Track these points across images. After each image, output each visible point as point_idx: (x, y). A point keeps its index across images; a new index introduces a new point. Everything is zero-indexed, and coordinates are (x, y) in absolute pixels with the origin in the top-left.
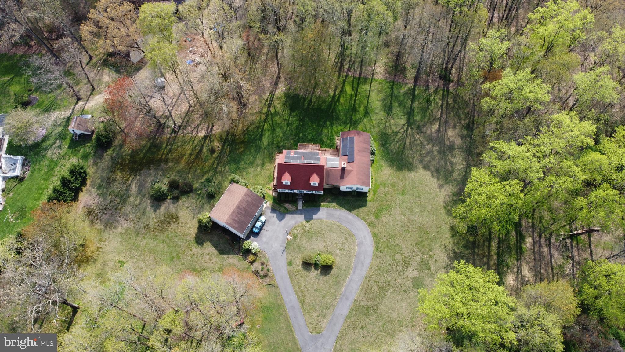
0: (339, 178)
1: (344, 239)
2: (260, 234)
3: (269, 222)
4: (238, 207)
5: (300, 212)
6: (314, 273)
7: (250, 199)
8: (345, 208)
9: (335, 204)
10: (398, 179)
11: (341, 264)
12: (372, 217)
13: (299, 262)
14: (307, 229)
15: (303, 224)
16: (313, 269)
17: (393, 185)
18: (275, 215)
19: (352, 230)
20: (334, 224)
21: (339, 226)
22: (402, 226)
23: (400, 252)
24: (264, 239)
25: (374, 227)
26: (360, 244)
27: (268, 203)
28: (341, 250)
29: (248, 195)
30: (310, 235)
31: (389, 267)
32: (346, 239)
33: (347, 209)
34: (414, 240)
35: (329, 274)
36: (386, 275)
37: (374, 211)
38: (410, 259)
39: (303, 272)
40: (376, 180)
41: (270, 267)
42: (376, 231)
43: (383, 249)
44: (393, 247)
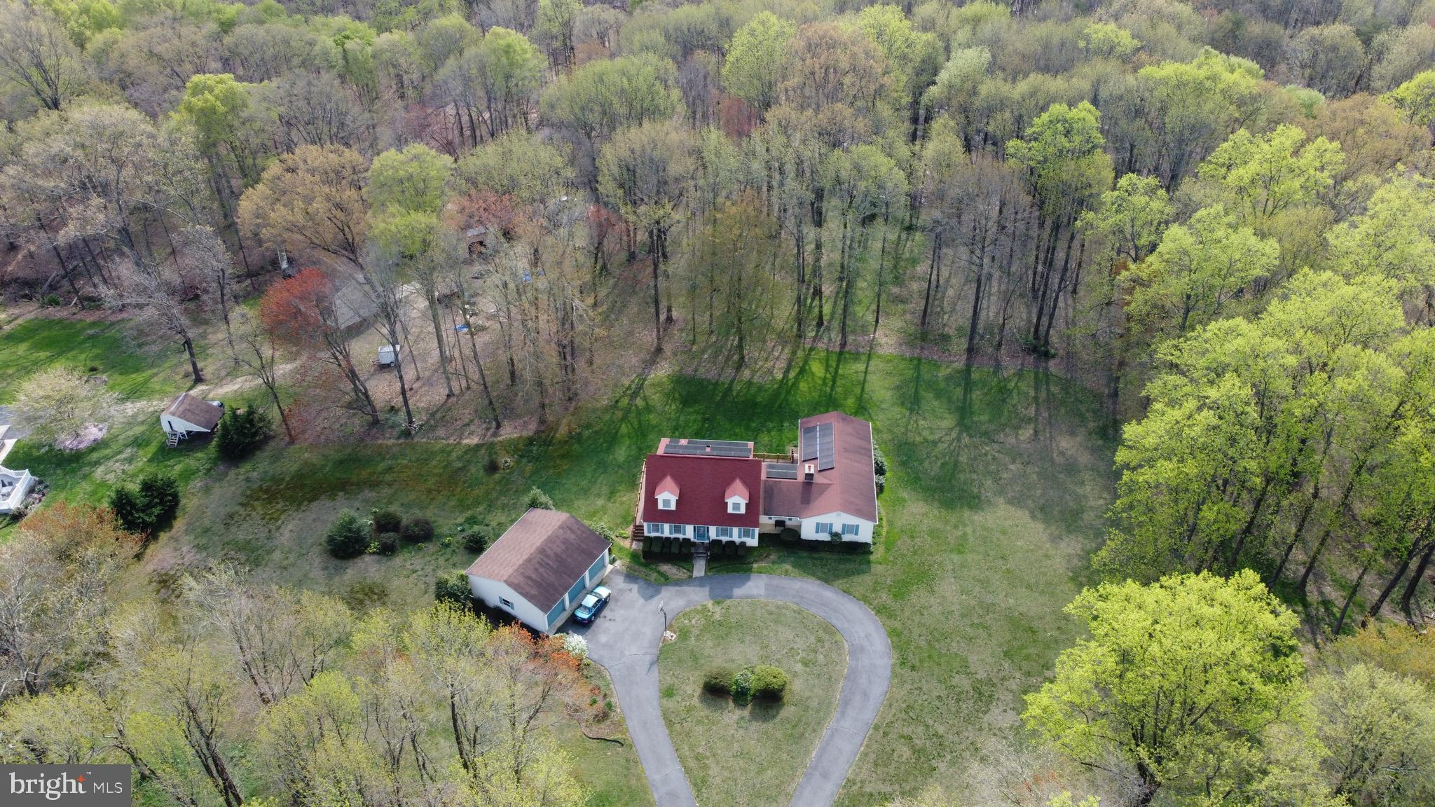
0: (798, 502)
1: (812, 639)
2: (594, 627)
3: (617, 600)
4: (541, 551)
5: (701, 582)
6: (732, 716)
7: (573, 536)
8: (814, 575)
9: (788, 567)
10: (946, 522)
11: (807, 694)
12: (884, 596)
13: (692, 688)
14: (717, 617)
15: (705, 608)
16: (731, 704)
17: (933, 533)
18: (635, 587)
19: (834, 622)
20: (787, 608)
21: (799, 612)
22: (963, 616)
23: (965, 668)
24: (603, 638)
25: (890, 617)
26: (856, 651)
27: (618, 563)
28: (806, 664)
29: (570, 529)
30: (722, 630)
31: (937, 703)
32: (820, 640)
33: (819, 578)
34: (1000, 645)
35: (774, 717)
36: (931, 722)
37: (889, 582)
38: (994, 685)
39: (703, 711)
40: (890, 523)
41: (613, 700)
42: (897, 625)
43: (918, 664)
44: (943, 660)
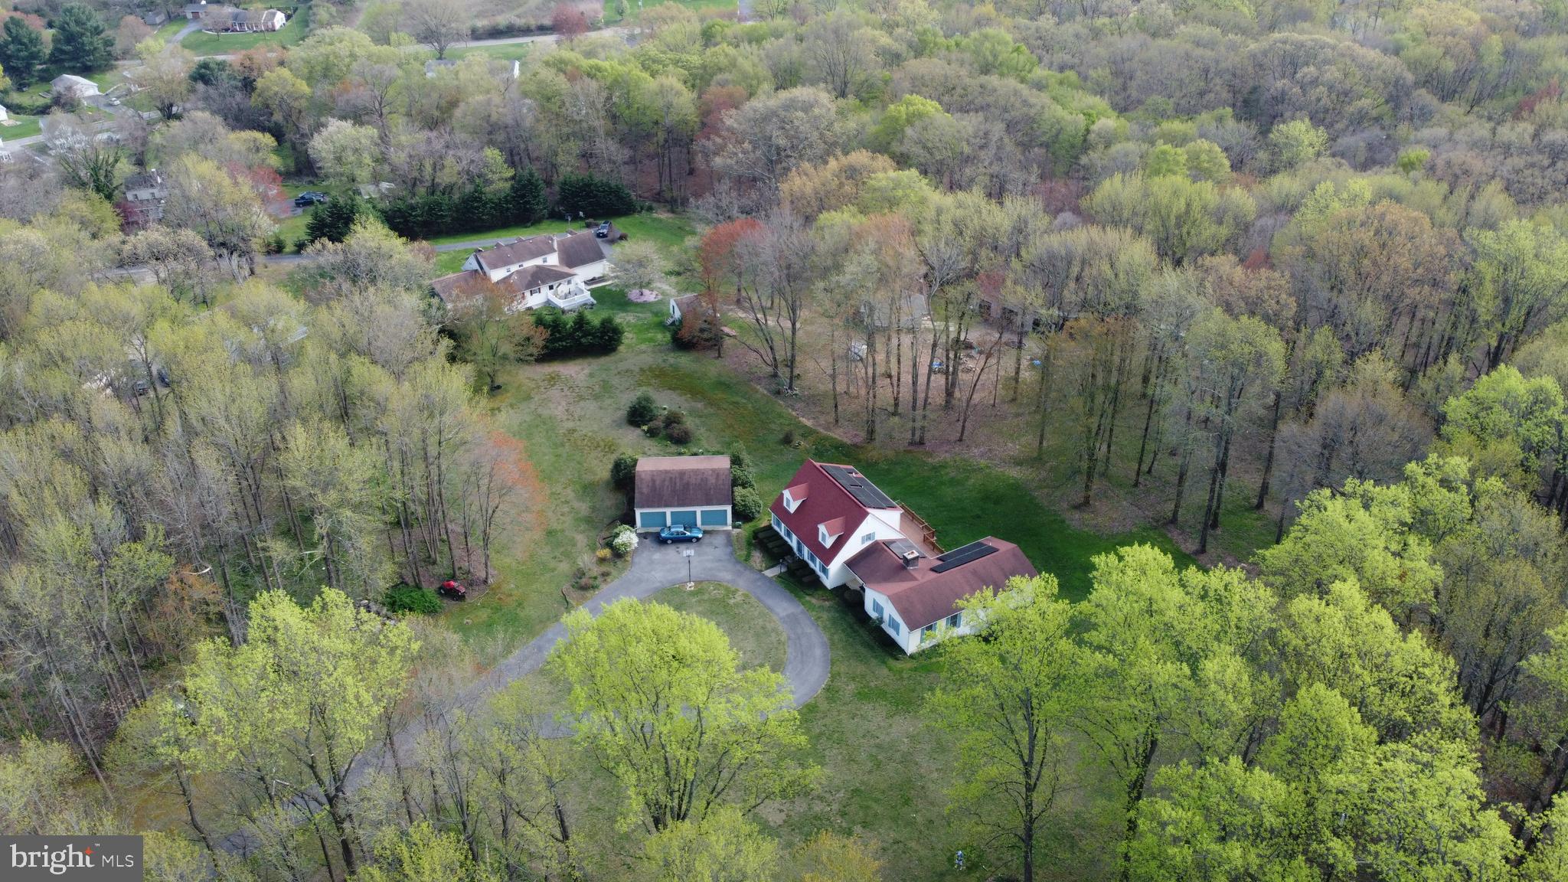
0: (880, 574)
2: (663, 547)
3: (698, 546)
4: (683, 474)
5: (761, 578)
7: (713, 481)
8: (831, 636)
9: (826, 617)
12: (852, 686)
14: (732, 601)
15: (735, 591)
18: (723, 549)
20: (778, 635)
21: (779, 642)
22: (878, 746)
24: (658, 556)
25: (829, 699)
27: (737, 530)
29: (718, 475)
30: (721, 609)
33: (831, 640)
37: (872, 684)
41: (604, 588)
42: (824, 706)
